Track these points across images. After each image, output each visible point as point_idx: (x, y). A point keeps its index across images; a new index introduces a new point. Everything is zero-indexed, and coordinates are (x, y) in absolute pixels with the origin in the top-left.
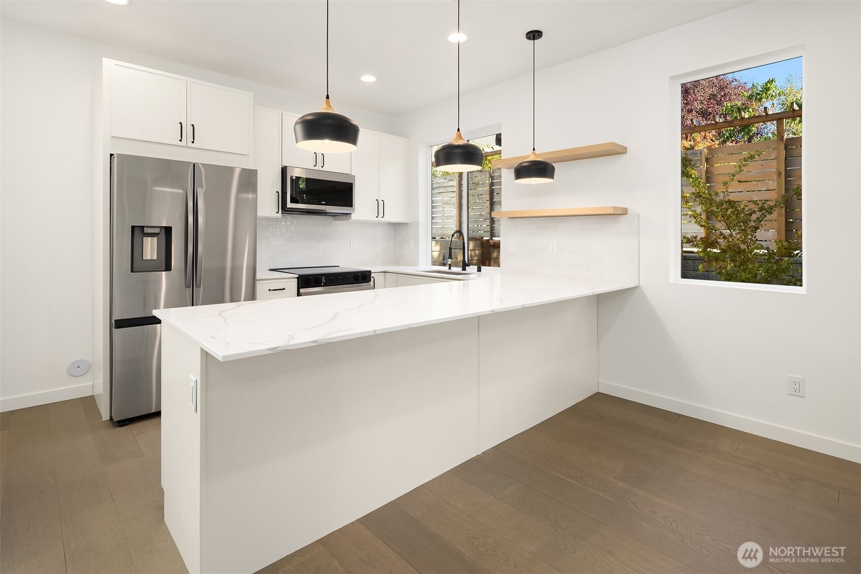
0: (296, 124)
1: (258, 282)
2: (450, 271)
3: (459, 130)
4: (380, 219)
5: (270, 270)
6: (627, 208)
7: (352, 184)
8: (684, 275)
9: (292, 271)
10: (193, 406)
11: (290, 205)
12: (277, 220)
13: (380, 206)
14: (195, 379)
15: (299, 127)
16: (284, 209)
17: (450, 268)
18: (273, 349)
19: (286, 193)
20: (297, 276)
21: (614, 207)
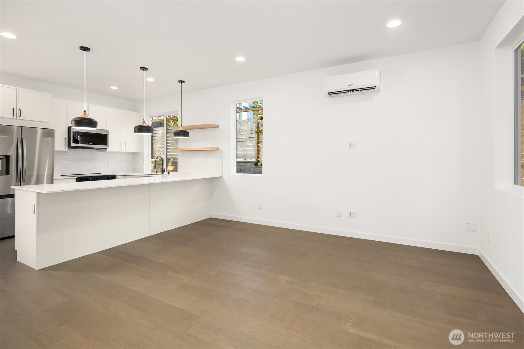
0: (72, 120)
1: (55, 180)
2: (157, 174)
3: (144, 120)
4: (123, 151)
5: (61, 176)
6: (219, 148)
7: (107, 134)
8: (237, 172)
9: (73, 176)
10: (33, 213)
11: (72, 144)
12: (65, 151)
13: (123, 145)
14: (33, 204)
15: (73, 122)
16: (69, 146)
17: (157, 173)
18: (62, 191)
19: (70, 139)
20: (76, 177)
21: (211, 148)
